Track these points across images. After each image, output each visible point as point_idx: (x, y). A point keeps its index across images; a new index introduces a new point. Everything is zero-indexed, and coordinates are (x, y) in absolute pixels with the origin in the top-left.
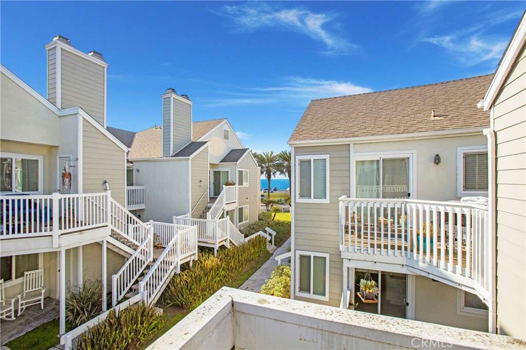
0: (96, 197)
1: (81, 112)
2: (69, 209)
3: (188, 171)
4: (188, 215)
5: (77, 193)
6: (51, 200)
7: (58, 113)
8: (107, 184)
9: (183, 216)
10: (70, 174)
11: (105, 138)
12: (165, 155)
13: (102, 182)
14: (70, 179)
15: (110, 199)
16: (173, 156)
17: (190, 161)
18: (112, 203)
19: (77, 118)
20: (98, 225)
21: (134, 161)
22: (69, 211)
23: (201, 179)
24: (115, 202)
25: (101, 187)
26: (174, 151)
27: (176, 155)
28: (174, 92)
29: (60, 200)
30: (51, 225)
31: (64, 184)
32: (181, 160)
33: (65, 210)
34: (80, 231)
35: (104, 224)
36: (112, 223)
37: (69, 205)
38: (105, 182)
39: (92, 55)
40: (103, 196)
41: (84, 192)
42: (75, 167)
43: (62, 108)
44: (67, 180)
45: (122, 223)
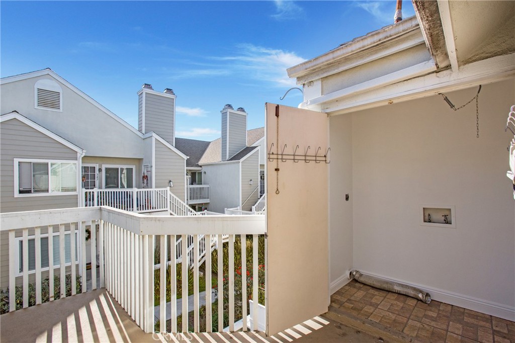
0: (162, 191)
1: (154, 135)
2: (148, 199)
3: (239, 171)
4: (239, 208)
5: (151, 188)
6: (132, 192)
7: (143, 137)
8: (171, 183)
9: (234, 208)
10: (147, 176)
11: (170, 150)
12: (224, 160)
13: (168, 182)
14: (147, 180)
15: (169, 192)
16: (229, 160)
17: (241, 164)
18: (170, 195)
19: (152, 139)
20: (161, 209)
21: (203, 165)
22: (148, 200)
23: (251, 178)
24: (172, 195)
25: (167, 184)
26: (229, 156)
27: (231, 159)
28: (230, 107)
29: (137, 192)
30: (133, 207)
31: (143, 183)
32: (234, 163)
33: (145, 200)
34: (150, 212)
35: (165, 209)
36: (171, 209)
37: (148, 196)
38: (170, 181)
39: (165, 92)
40: (164, 191)
41: (156, 187)
42: (151, 171)
43: (146, 133)
44: (145, 181)
45: (182, 210)
